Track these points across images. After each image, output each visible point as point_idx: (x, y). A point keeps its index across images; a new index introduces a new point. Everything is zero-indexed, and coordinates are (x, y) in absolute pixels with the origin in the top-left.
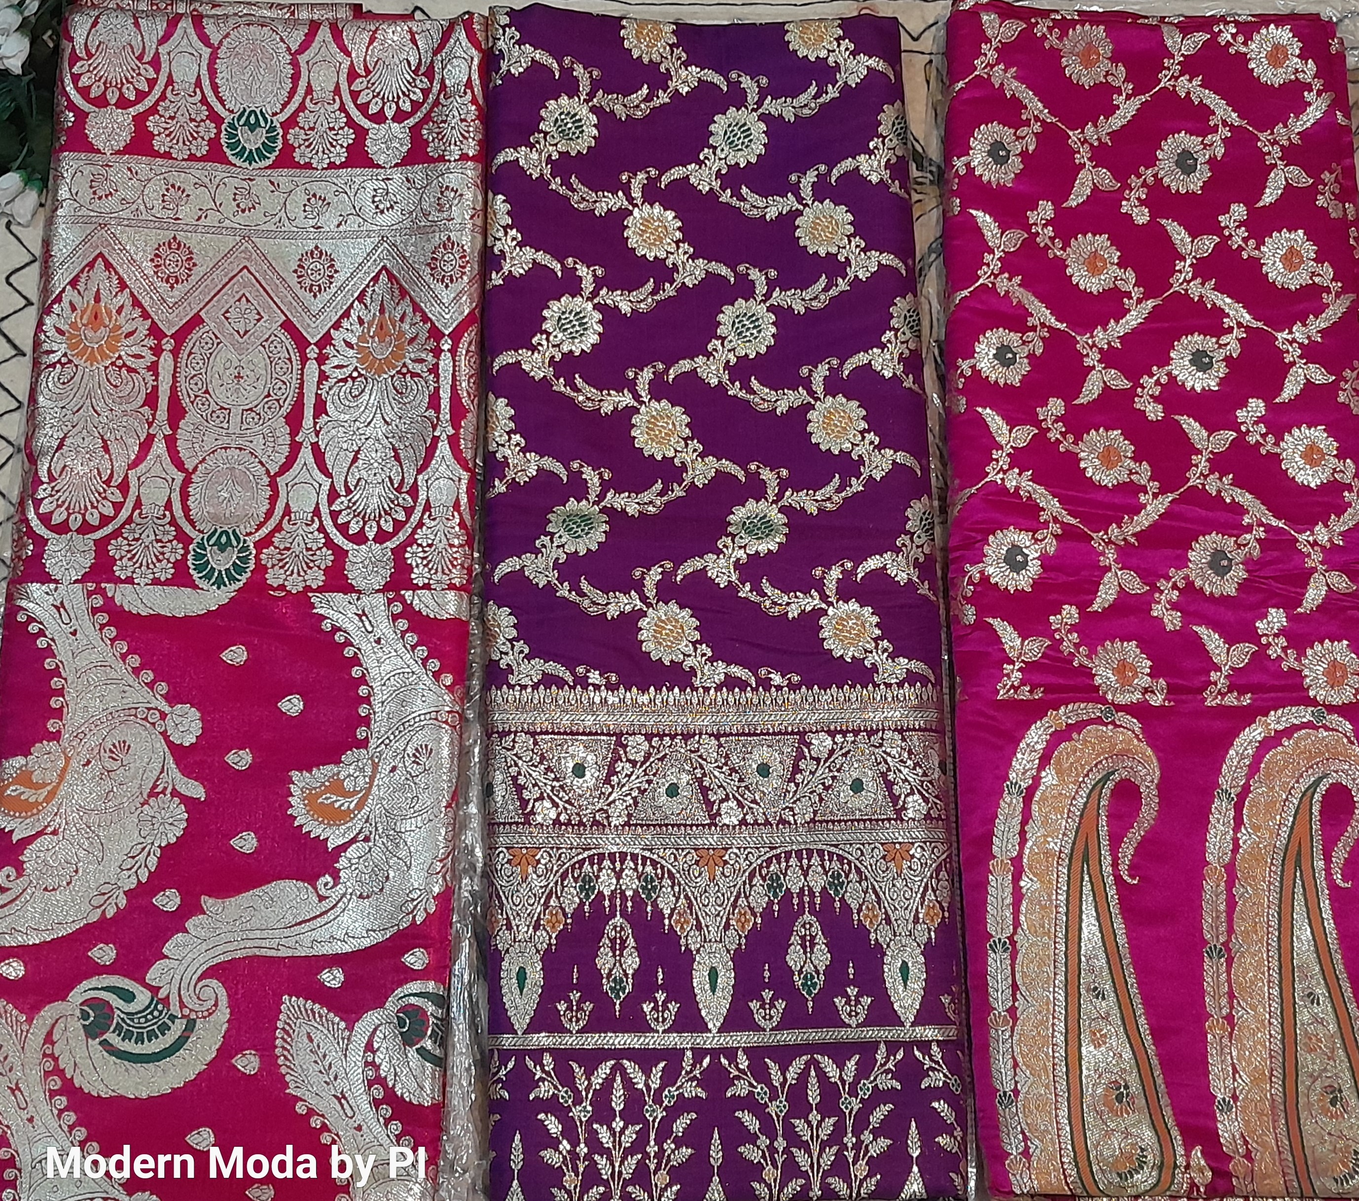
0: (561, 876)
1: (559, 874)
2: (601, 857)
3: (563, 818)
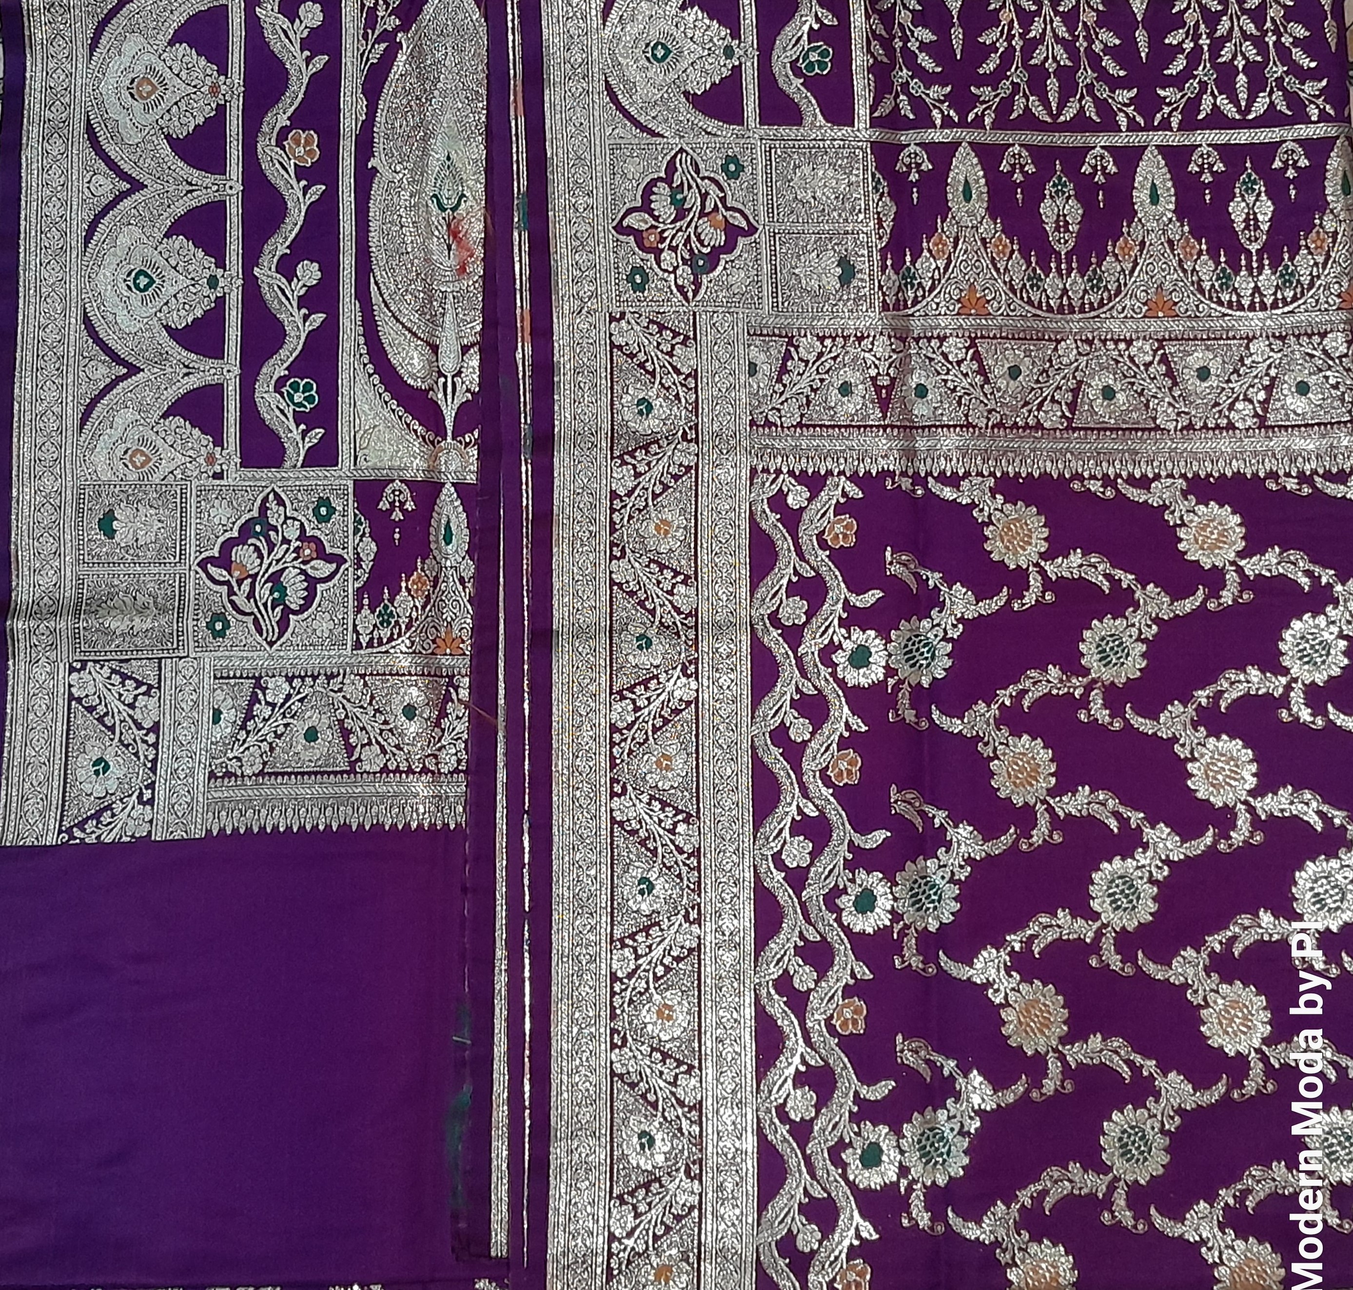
0: (1121, 292)
1: (1123, 294)
2: (1082, 310)
3: (1122, 346)
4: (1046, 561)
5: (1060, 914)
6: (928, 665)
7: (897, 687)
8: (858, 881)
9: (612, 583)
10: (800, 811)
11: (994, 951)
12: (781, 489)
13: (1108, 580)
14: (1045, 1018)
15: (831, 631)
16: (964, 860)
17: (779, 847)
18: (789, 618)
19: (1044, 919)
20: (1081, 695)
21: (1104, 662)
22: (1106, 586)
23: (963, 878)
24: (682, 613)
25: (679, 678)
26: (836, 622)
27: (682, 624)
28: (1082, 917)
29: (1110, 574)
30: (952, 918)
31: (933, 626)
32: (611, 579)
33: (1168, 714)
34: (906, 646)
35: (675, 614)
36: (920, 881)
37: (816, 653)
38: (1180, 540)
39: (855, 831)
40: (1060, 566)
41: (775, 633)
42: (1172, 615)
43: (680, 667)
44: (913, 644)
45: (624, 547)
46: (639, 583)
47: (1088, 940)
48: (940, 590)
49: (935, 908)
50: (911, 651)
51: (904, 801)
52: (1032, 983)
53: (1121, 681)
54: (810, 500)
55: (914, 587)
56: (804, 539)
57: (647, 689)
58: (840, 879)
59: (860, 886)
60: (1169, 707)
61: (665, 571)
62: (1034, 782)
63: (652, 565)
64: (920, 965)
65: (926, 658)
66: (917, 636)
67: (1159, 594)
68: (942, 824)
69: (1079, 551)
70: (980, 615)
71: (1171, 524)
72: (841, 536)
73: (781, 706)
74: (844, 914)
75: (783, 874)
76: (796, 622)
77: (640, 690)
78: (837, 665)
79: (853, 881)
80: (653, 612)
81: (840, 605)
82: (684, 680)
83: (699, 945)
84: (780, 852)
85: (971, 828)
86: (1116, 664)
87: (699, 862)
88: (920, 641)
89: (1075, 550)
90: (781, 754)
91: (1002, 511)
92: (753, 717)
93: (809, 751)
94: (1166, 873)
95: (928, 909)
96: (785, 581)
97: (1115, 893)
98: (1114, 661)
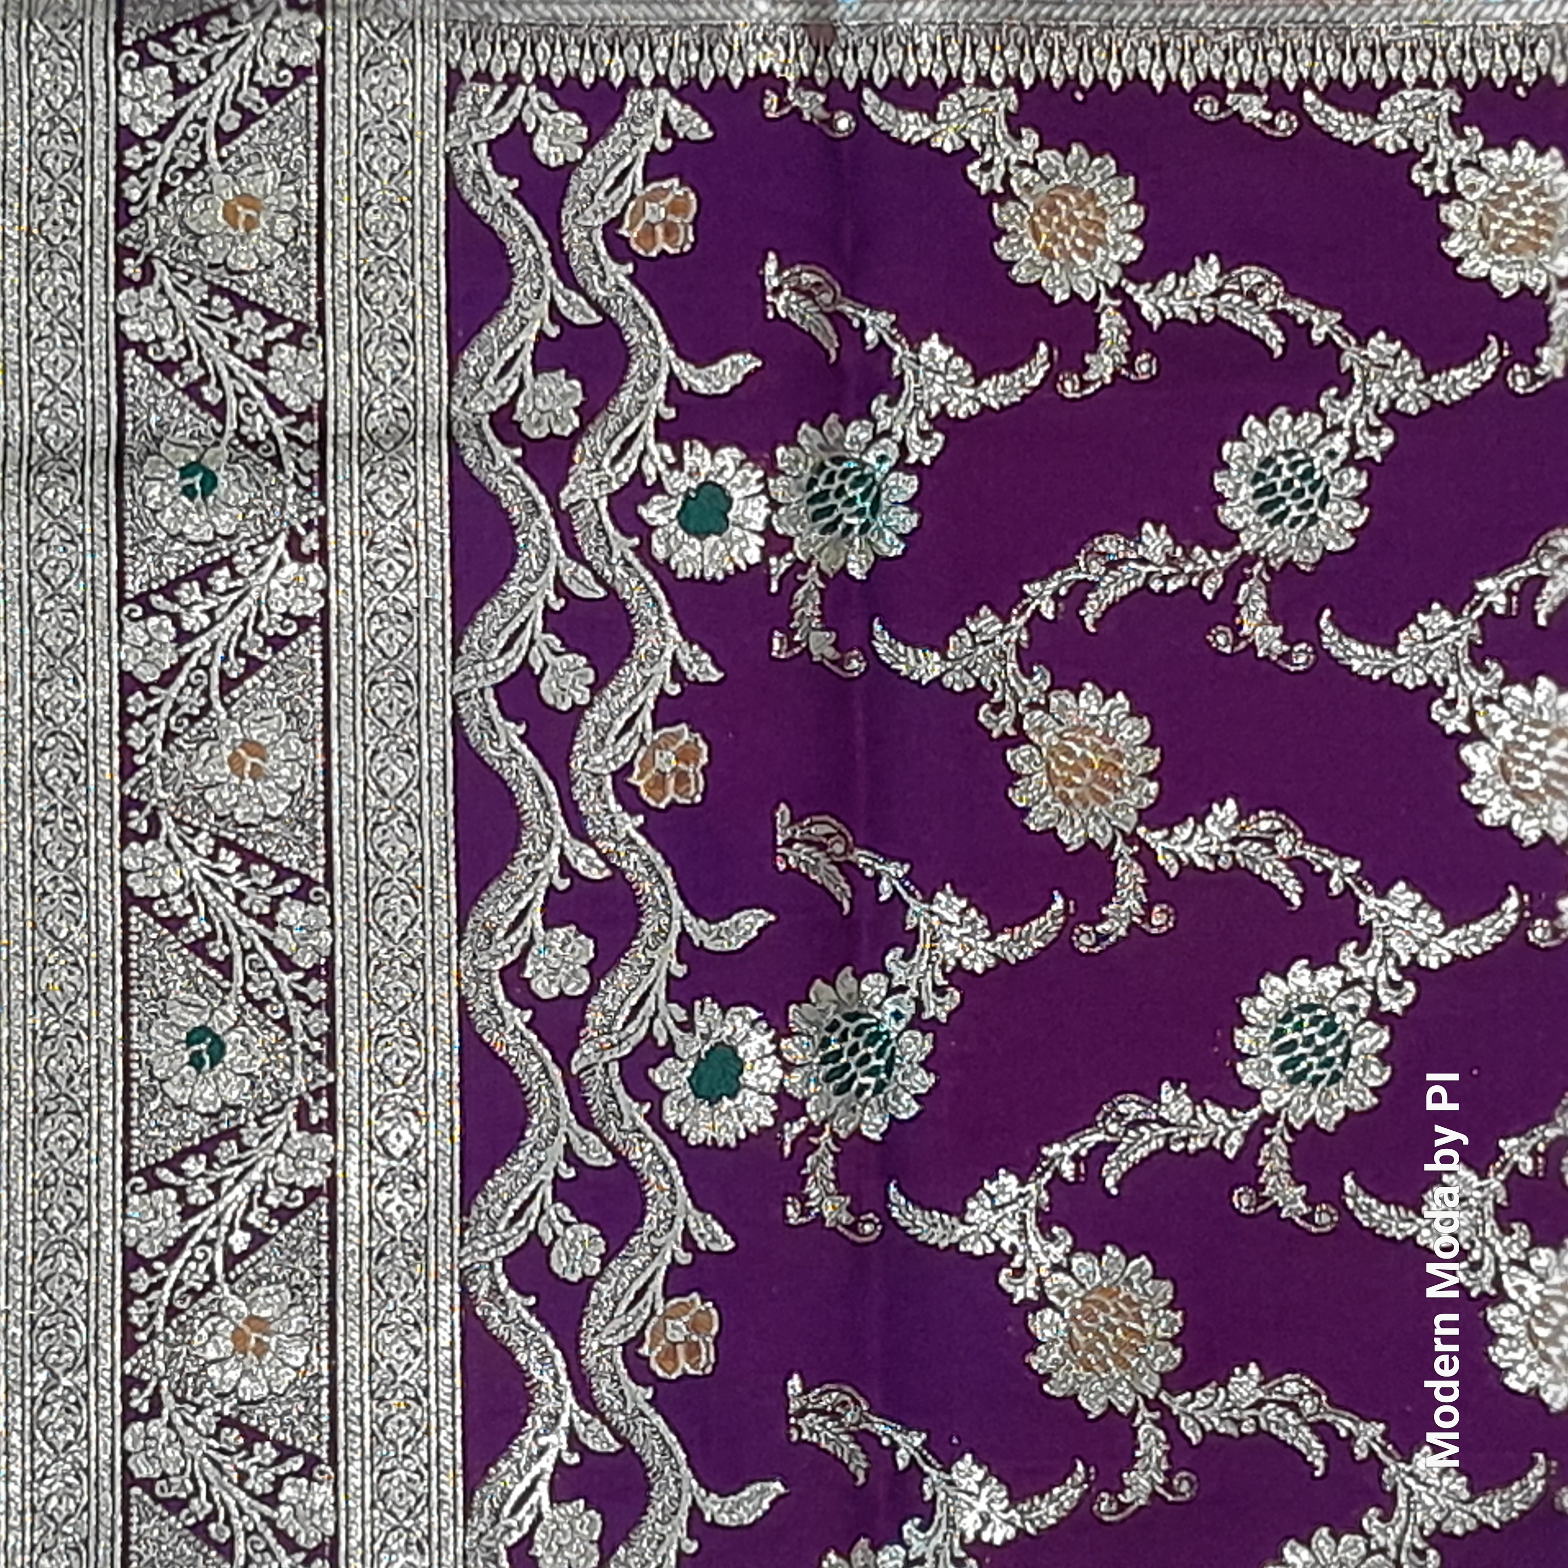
4: (1138, 282)
5: (1167, 1092)
6: (864, 528)
7: (791, 580)
8: (701, 1025)
9: (123, 342)
10: (566, 868)
11: (1012, 1180)
12: (518, 122)
13: (1280, 327)
14: (1128, 1331)
15: (638, 447)
16: (945, 975)
17: (517, 951)
18: (538, 423)
19: (1131, 1107)
20: (1217, 593)
21: (1270, 516)
22: (1275, 339)
23: (943, 1017)
24: (289, 412)
25: (280, 563)
26: (650, 428)
27: (288, 436)
28: (1216, 1102)
29: (1284, 312)
30: (916, 1107)
31: (876, 437)
32: (120, 334)
33: (1418, 635)
34: (812, 482)
35: (271, 414)
36: (844, 1024)
37: (603, 504)
38: (1448, 231)
39: (696, 914)
40: (1171, 294)
41: (506, 456)
42: (1425, 404)
43: (283, 538)
44: (830, 479)
45: (149, 257)
46: (185, 342)
47: (1230, 1154)
48: (893, 353)
49: (880, 1087)
50: (824, 495)
51: (808, 843)
52: (1100, 1253)
53: (1307, 558)
54: (587, 146)
55: (831, 345)
56: (574, 238)
57: (206, 588)
58: (658, 1023)
59: (706, 1037)
60: (1421, 618)
61: (247, 314)
62: (1110, 795)
63: (216, 300)
64: (845, 1218)
65: (861, 513)
66: (838, 461)
67: (1397, 355)
68: (895, 892)
69: (1213, 258)
70: (985, 408)
71: (1428, 192)
72: (659, 230)
73: (523, 626)
74: (667, 1102)
75: (528, 1015)
76: (557, 430)
77: (189, 592)
78: (653, 528)
79: (688, 1027)
80: (219, 411)
81: (660, 390)
82: (291, 568)
83: (332, 1181)
84: (520, 963)
85: (963, 903)
86: (1297, 520)
87: (331, 991)
88: (845, 474)
89: (1205, 260)
90: (522, 738)
91: (1034, 167)
92: (456, 653)
93: (586, 728)
94: (1409, 999)
95: (863, 1088)
96: (529, 336)
97: (1293, 1044)
98: (1294, 512)
